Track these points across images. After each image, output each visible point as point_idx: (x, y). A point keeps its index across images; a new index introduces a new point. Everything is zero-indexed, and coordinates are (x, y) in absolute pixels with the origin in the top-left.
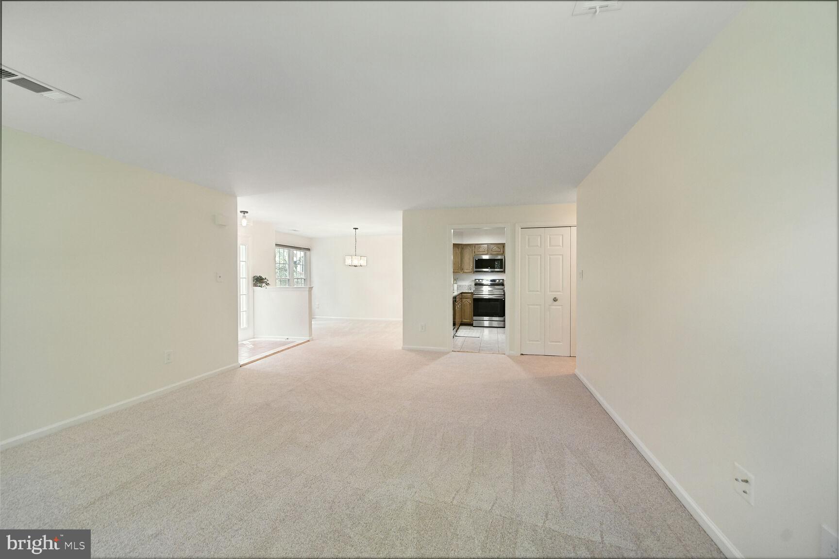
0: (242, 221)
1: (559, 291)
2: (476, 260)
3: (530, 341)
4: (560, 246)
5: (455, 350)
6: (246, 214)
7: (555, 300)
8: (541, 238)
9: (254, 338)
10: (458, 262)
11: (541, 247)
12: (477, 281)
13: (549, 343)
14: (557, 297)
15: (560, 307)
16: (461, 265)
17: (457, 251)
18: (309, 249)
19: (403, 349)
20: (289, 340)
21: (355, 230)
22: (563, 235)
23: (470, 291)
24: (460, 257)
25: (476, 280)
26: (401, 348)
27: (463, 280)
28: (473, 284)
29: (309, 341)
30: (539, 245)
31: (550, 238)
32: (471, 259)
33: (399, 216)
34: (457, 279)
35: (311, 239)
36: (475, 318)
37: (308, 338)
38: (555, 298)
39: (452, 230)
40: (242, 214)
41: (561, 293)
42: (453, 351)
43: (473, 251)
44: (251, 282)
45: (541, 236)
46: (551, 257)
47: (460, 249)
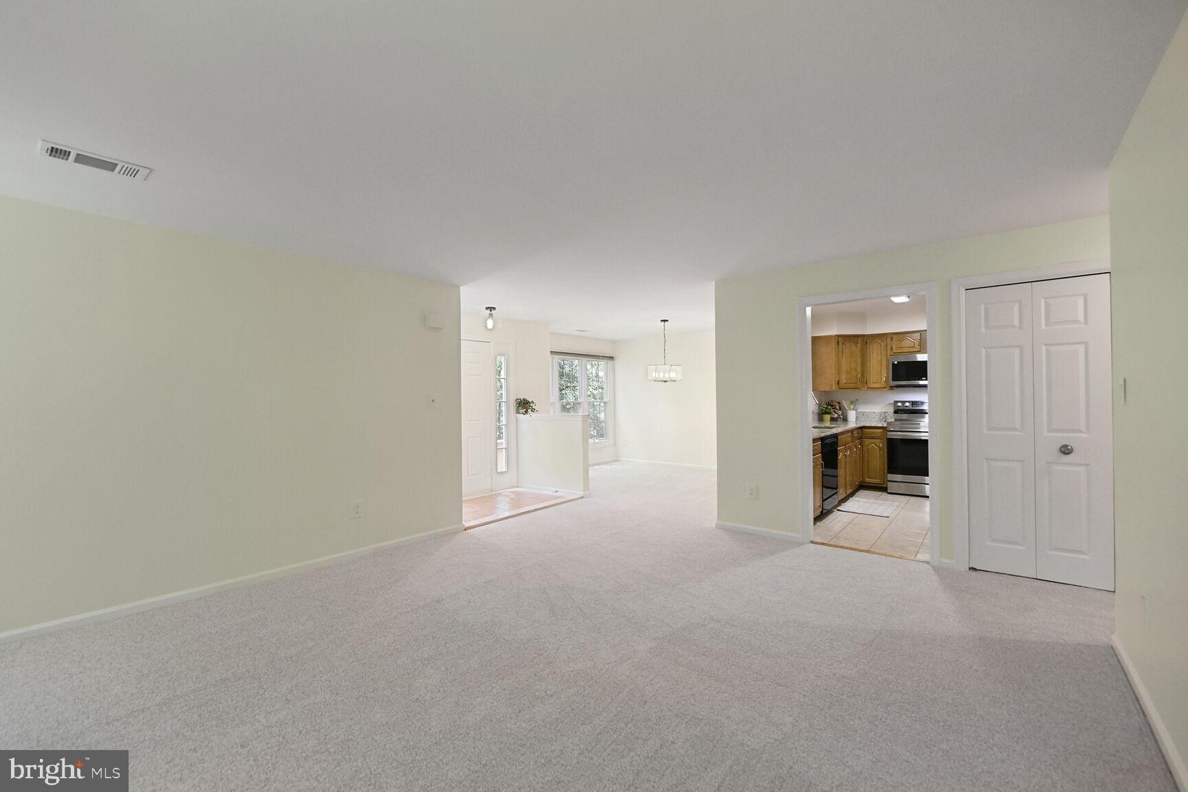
0: (488, 322)
1: (1080, 431)
2: (893, 364)
3: (994, 540)
4: (1077, 321)
5: (816, 540)
6: (493, 312)
7: (1066, 450)
8: (1020, 307)
9: (517, 487)
10: (856, 370)
11: (1021, 327)
12: (900, 404)
13: (1049, 552)
14: (1070, 443)
15: (1081, 469)
16: (863, 374)
17: (854, 349)
18: (612, 358)
19: (718, 527)
20: (557, 494)
21: (663, 323)
22: (1085, 296)
23: (880, 425)
24: (859, 360)
25: (896, 402)
26: (714, 525)
27: (866, 402)
28: (892, 410)
29: (582, 497)
30: (1016, 322)
31: (1047, 306)
32: (884, 362)
33: (708, 291)
34: (857, 400)
35: (614, 342)
36: (890, 477)
37: (581, 493)
38: (1066, 446)
39: (809, 310)
40: (488, 312)
41: (1085, 435)
42: (812, 542)
43: (889, 347)
44: (513, 406)
45: (1020, 301)
46: (1052, 348)
47: (859, 345)
